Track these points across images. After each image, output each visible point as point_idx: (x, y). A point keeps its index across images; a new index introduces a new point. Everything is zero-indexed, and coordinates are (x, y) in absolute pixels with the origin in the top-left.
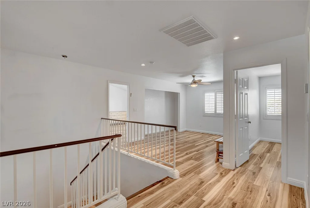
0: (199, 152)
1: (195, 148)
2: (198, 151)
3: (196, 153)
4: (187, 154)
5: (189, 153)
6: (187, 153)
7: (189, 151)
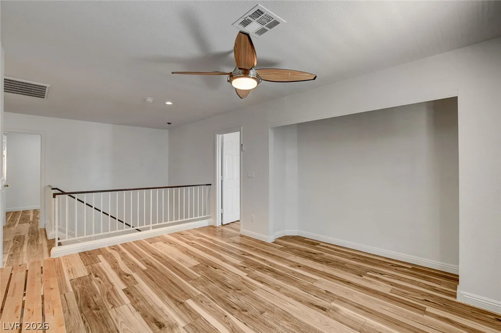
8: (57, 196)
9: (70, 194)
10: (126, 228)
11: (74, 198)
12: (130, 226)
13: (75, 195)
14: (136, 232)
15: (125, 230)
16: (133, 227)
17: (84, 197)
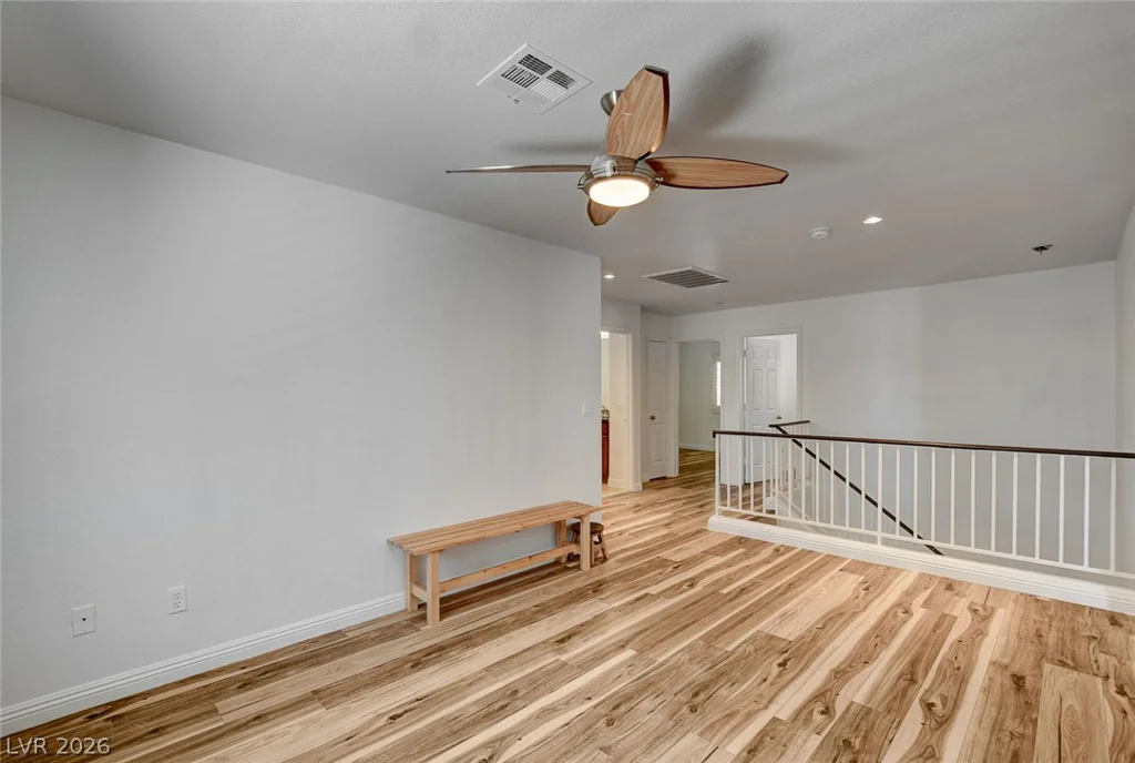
0: (639, 590)
1: (650, 618)
2: (638, 599)
3: (653, 590)
4: (692, 583)
5: (685, 587)
6: (692, 586)
7: (684, 595)
8: (717, 435)
9: (795, 438)
10: (899, 535)
11: (800, 445)
12: (911, 532)
13: (802, 441)
14: (926, 551)
15: (897, 537)
16: (919, 537)
17: (817, 446)
